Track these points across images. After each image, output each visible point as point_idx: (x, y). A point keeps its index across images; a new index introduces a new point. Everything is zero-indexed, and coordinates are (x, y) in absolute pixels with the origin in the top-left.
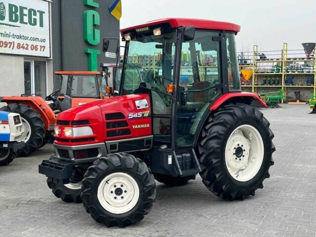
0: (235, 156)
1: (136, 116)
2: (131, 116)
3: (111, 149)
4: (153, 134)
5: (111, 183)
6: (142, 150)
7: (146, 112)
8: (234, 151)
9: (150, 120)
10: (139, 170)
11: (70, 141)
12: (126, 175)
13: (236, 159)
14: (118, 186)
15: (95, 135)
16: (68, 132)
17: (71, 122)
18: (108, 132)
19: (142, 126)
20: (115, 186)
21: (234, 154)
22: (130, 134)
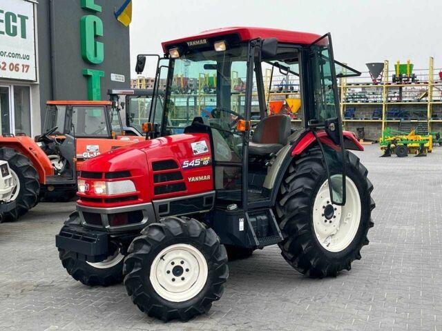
0: (324, 218)
1: (193, 165)
2: (186, 164)
3: (160, 212)
4: (214, 189)
5: (168, 259)
6: (201, 212)
7: (205, 159)
8: (323, 211)
9: (211, 169)
10: (207, 240)
11: (103, 201)
12: (189, 247)
13: (326, 221)
14: (177, 263)
15: (139, 192)
16: (100, 189)
17: (104, 174)
18: (156, 187)
19: (201, 178)
20: (173, 263)
21: (323, 215)
22: (185, 189)
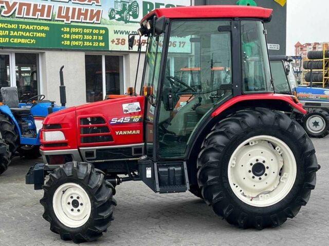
0: (252, 174)
2: (114, 121)
3: (86, 156)
4: (145, 141)
6: (130, 159)
7: (136, 117)
8: (251, 168)
9: (142, 125)
13: (253, 177)
14: (75, 198)
15: (67, 140)
17: (44, 126)
19: (130, 132)
20: (72, 197)
21: (250, 171)
